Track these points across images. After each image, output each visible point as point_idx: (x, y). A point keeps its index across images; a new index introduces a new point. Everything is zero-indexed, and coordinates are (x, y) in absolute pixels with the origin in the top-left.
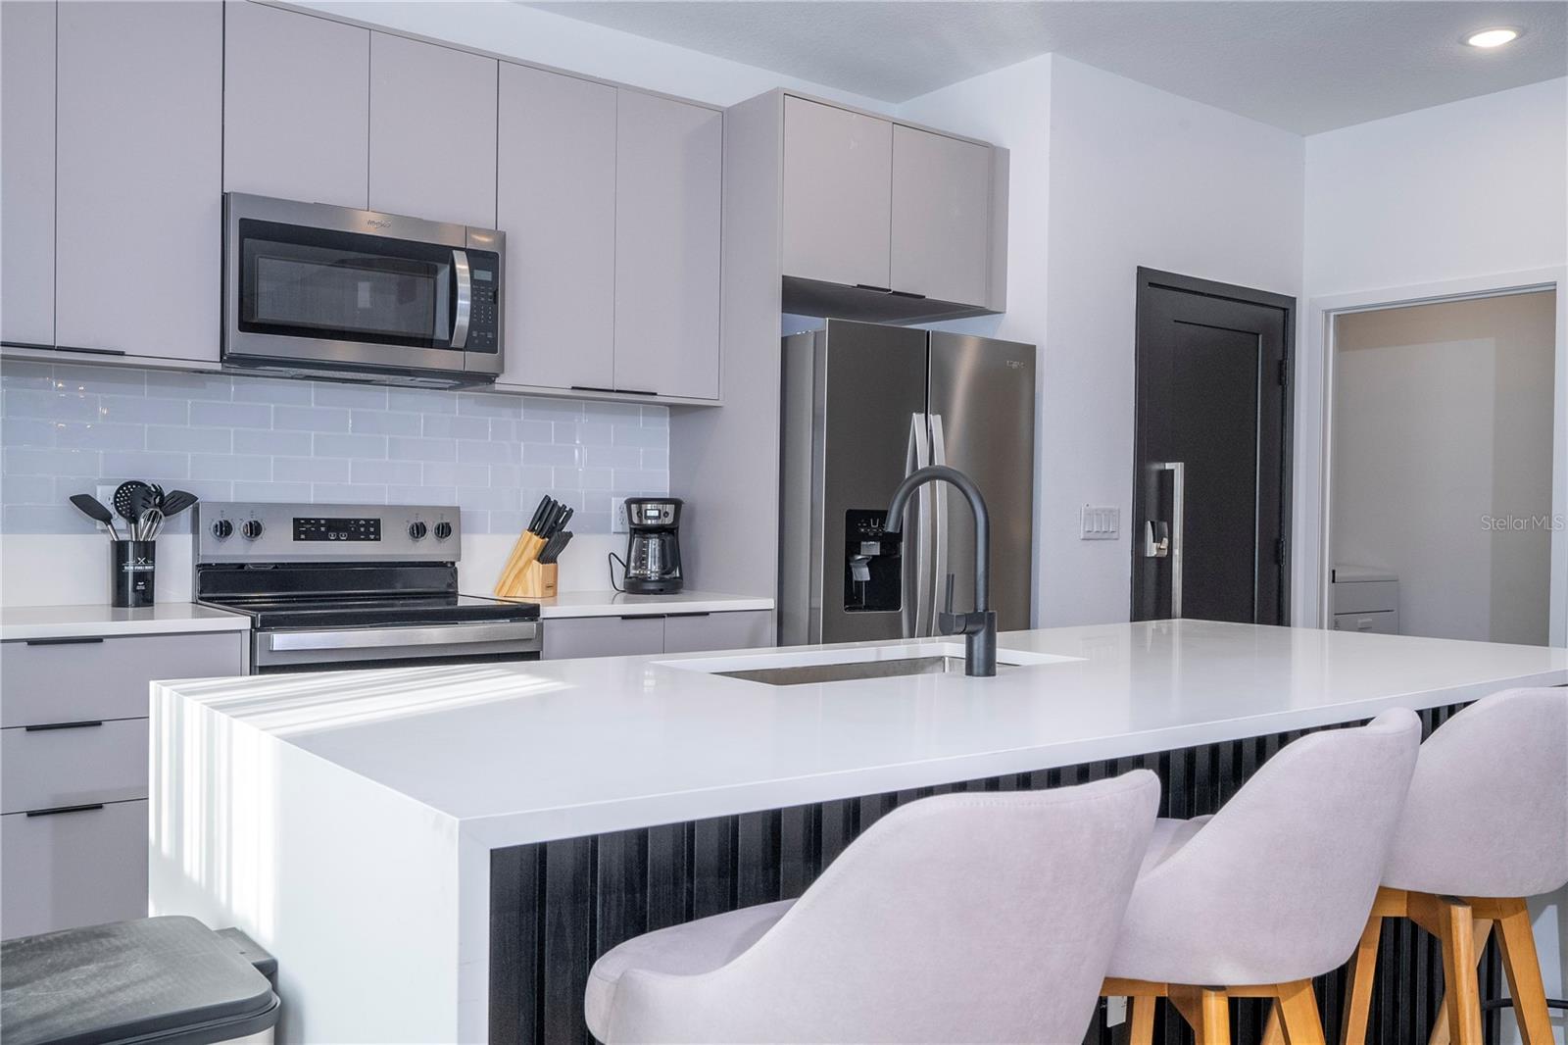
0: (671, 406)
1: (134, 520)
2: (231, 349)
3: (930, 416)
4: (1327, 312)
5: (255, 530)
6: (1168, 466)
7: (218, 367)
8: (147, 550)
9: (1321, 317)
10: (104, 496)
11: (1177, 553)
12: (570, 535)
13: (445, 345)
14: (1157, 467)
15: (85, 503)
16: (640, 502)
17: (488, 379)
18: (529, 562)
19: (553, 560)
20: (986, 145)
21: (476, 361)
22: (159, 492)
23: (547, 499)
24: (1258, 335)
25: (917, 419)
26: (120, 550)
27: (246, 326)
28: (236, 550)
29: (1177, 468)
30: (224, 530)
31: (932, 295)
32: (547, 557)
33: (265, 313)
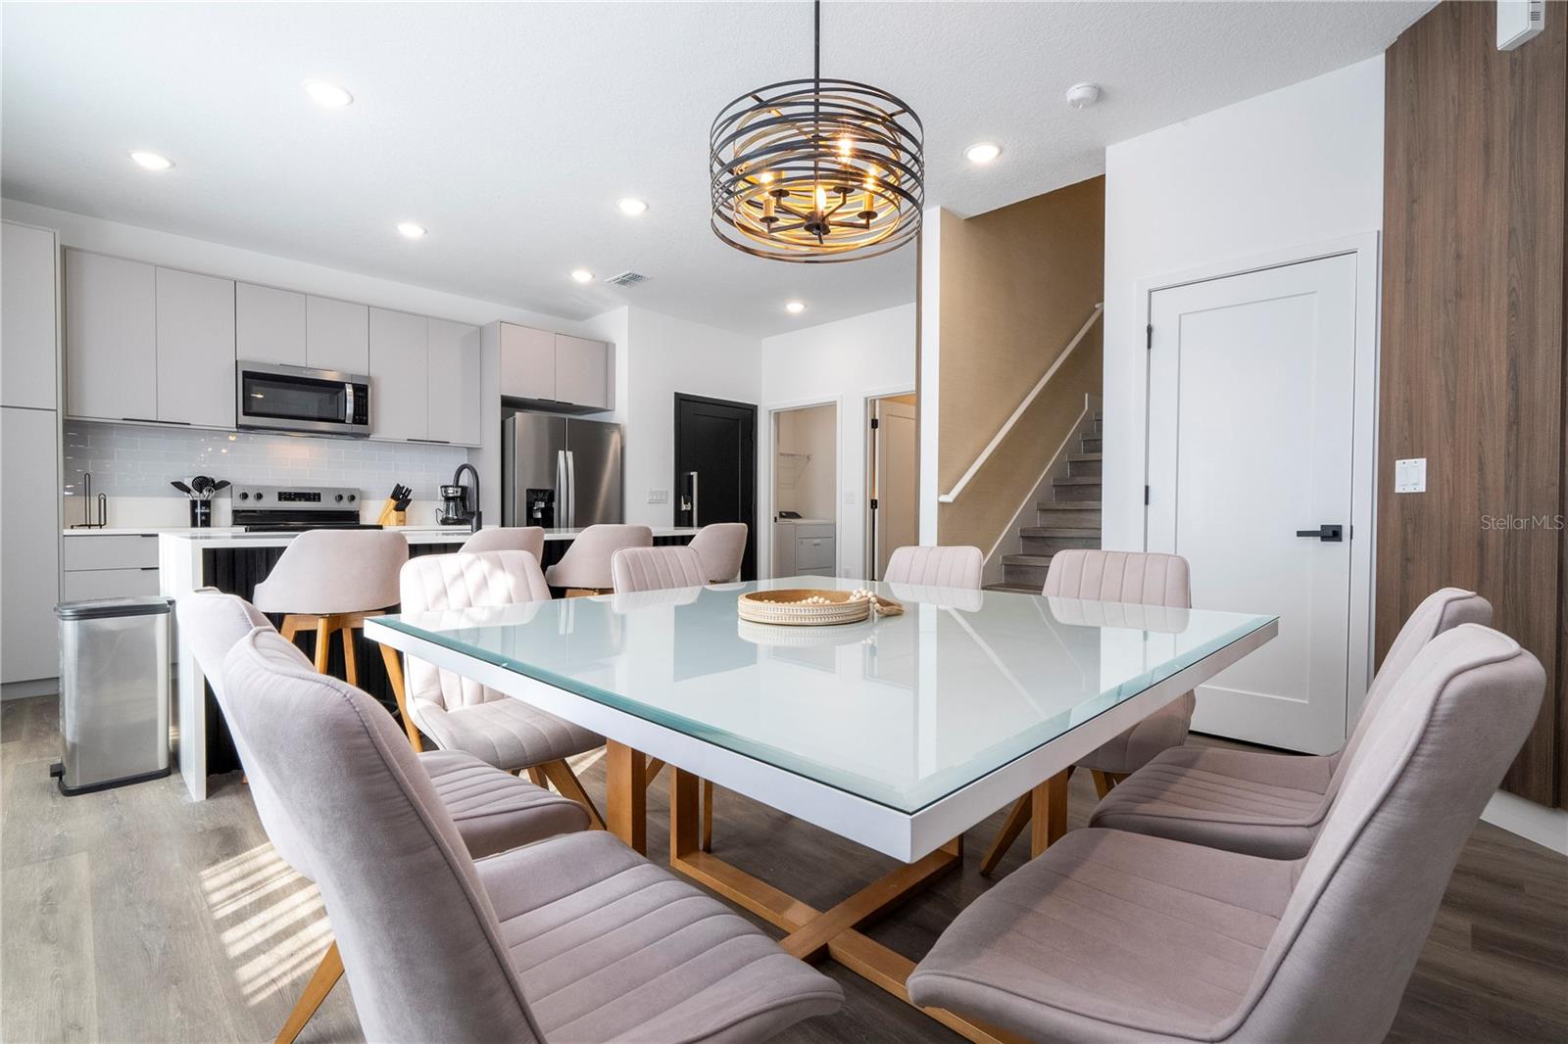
0: (468, 448)
1: (201, 492)
2: (239, 423)
3: (567, 453)
4: (770, 411)
5: (259, 496)
6: (692, 473)
7: (235, 430)
8: (206, 504)
9: (767, 413)
10: (188, 483)
11: (695, 509)
12: (410, 500)
13: (343, 422)
14: (687, 474)
15: (179, 486)
16: (446, 487)
17: (368, 436)
18: (391, 511)
19: (404, 510)
20: (602, 342)
21: (359, 428)
22: (213, 481)
23: (398, 485)
24: (738, 420)
25: (561, 453)
26: (194, 504)
27: (246, 414)
28: (251, 504)
29: (694, 474)
30: (245, 496)
31: (576, 402)
32: (398, 508)
33: (255, 408)
